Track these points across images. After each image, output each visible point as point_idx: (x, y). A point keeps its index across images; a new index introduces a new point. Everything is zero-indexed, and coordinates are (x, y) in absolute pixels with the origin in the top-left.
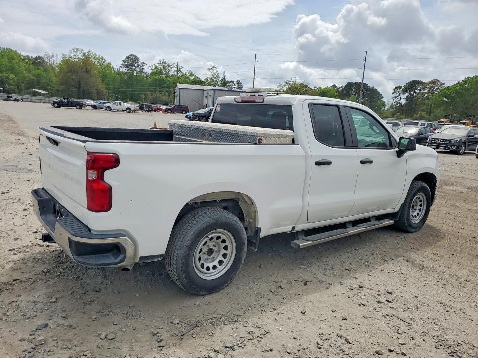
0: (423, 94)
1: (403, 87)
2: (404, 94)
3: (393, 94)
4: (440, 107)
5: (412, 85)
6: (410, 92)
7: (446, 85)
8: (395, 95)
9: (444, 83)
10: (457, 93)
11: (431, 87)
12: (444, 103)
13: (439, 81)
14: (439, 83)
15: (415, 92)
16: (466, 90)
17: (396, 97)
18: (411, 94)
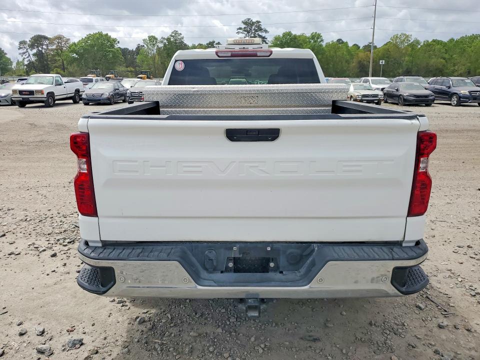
0: (52, 50)
1: (28, 42)
2: (31, 50)
3: (19, 49)
4: (73, 63)
5: (38, 40)
6: (38, 47)
7: (71, 42)
8: (21, 51)
9: (69, 39)
10: (85, 50)
11: (58, 43)
12: (75, 59)
13: (64, 37)
14: (64, 39)
15: (42, 48)
16: (92, 46)
17: (24, 53)
18: (39, 50)
